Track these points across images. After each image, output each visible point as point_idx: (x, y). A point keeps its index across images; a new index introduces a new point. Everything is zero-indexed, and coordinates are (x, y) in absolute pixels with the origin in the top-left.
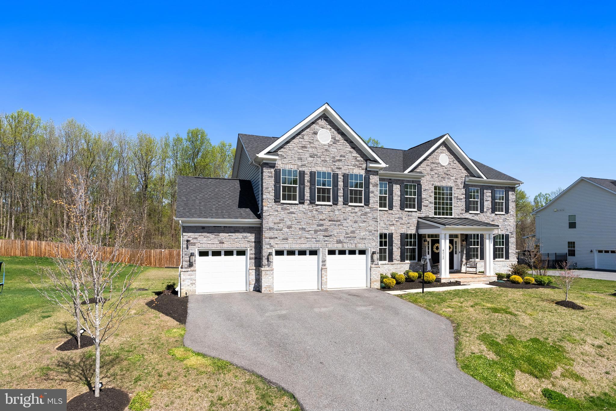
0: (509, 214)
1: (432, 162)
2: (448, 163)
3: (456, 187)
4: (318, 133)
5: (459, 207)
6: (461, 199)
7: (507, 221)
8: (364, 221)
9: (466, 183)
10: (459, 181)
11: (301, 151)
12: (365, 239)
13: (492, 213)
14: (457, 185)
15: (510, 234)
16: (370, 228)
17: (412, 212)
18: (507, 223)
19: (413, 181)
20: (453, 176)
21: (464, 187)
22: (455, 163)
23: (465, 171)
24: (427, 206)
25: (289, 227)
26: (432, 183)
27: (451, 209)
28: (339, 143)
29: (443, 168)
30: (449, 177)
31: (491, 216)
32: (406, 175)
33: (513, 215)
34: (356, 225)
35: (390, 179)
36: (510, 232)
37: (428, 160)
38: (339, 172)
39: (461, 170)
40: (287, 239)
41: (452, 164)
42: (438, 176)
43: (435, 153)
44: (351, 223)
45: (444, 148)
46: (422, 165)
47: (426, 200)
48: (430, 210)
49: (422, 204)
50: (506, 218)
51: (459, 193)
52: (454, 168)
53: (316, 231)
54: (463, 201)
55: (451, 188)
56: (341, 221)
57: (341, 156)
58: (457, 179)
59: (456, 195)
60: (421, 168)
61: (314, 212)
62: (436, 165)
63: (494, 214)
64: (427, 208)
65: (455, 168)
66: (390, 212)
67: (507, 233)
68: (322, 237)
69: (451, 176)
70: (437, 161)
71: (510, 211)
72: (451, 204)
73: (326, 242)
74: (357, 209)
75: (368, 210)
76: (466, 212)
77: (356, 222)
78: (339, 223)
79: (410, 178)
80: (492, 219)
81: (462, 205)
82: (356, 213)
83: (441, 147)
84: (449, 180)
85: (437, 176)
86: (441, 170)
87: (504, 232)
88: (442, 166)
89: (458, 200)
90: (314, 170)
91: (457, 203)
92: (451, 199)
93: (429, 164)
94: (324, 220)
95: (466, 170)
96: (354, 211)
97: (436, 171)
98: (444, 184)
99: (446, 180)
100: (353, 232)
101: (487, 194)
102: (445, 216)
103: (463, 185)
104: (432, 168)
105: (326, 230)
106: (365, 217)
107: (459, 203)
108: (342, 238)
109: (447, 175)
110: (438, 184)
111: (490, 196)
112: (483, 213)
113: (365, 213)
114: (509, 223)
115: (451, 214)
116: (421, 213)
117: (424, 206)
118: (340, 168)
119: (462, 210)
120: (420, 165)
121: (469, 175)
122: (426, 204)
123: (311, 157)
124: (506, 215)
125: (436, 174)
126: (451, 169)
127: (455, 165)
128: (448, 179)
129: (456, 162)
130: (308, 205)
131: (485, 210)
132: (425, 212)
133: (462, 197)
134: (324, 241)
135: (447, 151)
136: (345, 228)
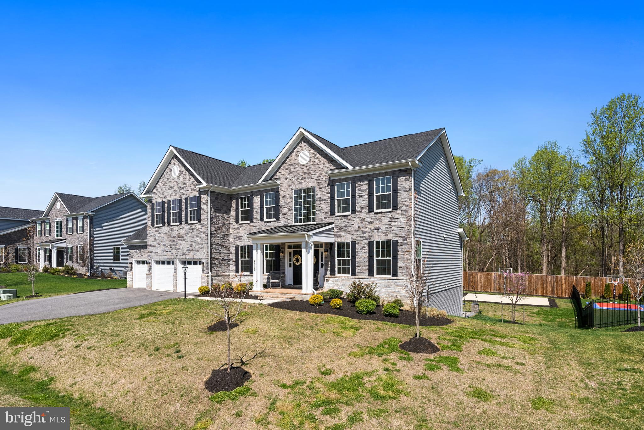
0: (399, 211)
1: (290, 164)
2: (308, 160)
3: (319, 187)
4: (172, 170)
5: (322, 210)
6: (325, 200)
7: (396, 220)
8: (198, 236)
9: (331, 179)
10: (322, 179)
11: (164, 187)
12: (198, 251)
13: (369, 212)
14: (320, 184)
15: (400, 240)
16: (202, 242)
17: (270, 222)
18: (396, 224)
19: (272, 189)
20: (315, 174)
21: (328, 185)
22: (317, 158)
23: (330, 164)
24: (285, 214)
25: (158, 244)
26: (290, 187)
27: (314, 213)
28: (183, 174)
29: (303, 167)
30: (310, 175)
31: (368, 216)
32: (259, 185)
33: (406, 211)
34: (192, 240)
35: (252, 192)
36: (401, 237)
37: (287, 163)
38: (183, 198)
39: (324, 164)
40: (157, 253)
41: (313, 160)
42: (298, 178)
43: (294, 153)
44: (190, 239)
45: (304, 144)
46: (280, 171)
47: (284, 208)
48: (289, 218)
49: (281, 212)
50: (393, 216)
51: (322, 193)
52: (315, 165)
53: (171, 246)
54: (328, 201)
55: (313, 189)
56: (184, 237)
57: (184, 184)
58: (320, 177)
59: (319, 196)
60: (279, 174)
61: (170, 231)
62: (295, 166)
63: (373, 213)
64: (286, 217)
65: (317, 164)
66: (252, 224)
67: (395, 239)
68: (174, 250)
69: (312, 175)
70: (296, 162)
71: (399, 206)
72: (314, 208)
73: (176, 255)
74: (194, 226)
75: (200, 226)
76: (331, 215)
77: (193, 237)
78: (183, 239)
79: (269, 187)
80: (370, 220)
81: (327, 207)
82: (193, 229)
83: (301, 143)
84: (310, 180)
85: (296, 178)
86: (300, 171)
87: (390, 238)
88: (301, 165)
89: (321, 202)
90: (169, 199)
91: (320, 205)
92: (314, 202)
93: (287, 167)
94: (175, 237)
95: (330, 162)
96: (192, 228)
97: (295, 173)
98: (304, 185)
99: (307, 180)
100: (191, 246)
101: (362, 187)
102: (307, 223)
103: (327, 182)
104: (290, 171)
105: (176, 245)
106: (199, 232)
107: (322, 205)
108: (185, 251)
109: (308, 174)
110: (298, 187)
111: (366, 189)
112: (355, 213)
113: (199, 229)
114: (399, 224)
115: (314, 220)
116: (279, 223)
117: (283, 214)
118: (183, 194)
119: (327, 213)
120: (278, 171)
121: (335, 168)
122: (284, 212)
123: (169, 189)
124: (393, 213)
125: (295, 176)
126: (312, 167)
127: (317, 160)
128: (309, 178)
129: (319, 156)
130: (167, 226)
131: (358, 209)
132: (284, 221)
133: (327, 198)
134: (176, 254)
135: (307, 146)
136: (186, 243)
